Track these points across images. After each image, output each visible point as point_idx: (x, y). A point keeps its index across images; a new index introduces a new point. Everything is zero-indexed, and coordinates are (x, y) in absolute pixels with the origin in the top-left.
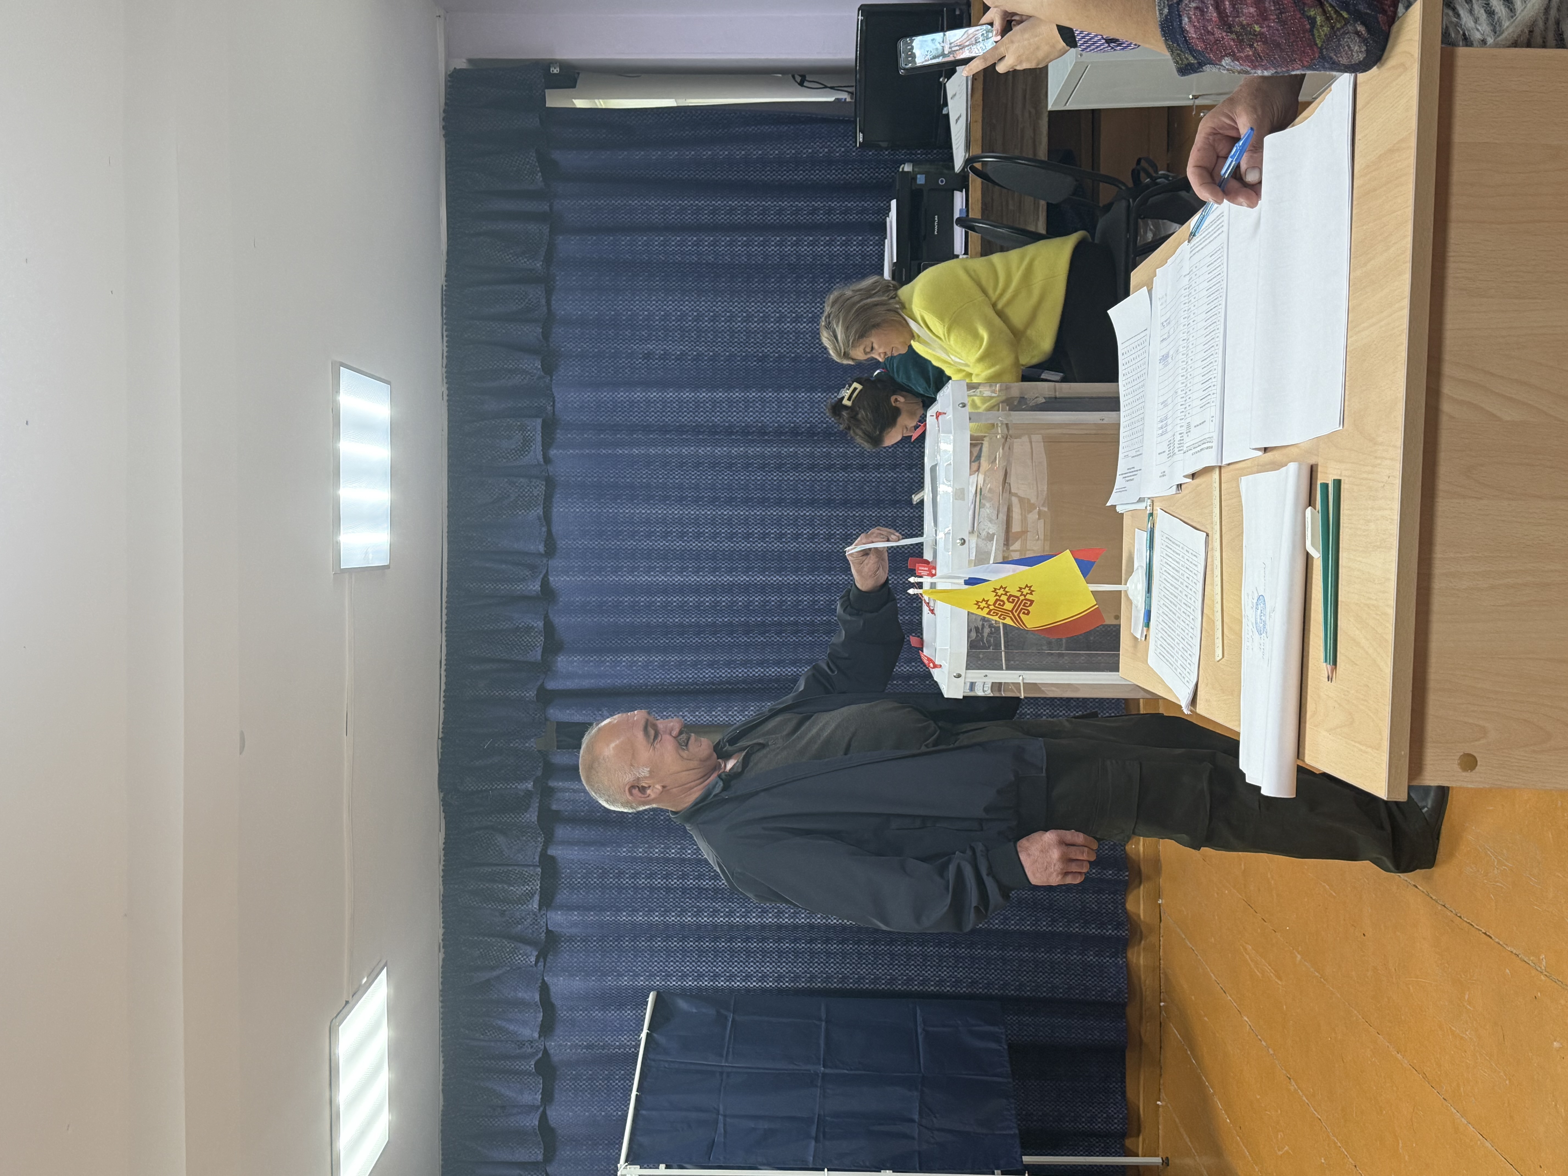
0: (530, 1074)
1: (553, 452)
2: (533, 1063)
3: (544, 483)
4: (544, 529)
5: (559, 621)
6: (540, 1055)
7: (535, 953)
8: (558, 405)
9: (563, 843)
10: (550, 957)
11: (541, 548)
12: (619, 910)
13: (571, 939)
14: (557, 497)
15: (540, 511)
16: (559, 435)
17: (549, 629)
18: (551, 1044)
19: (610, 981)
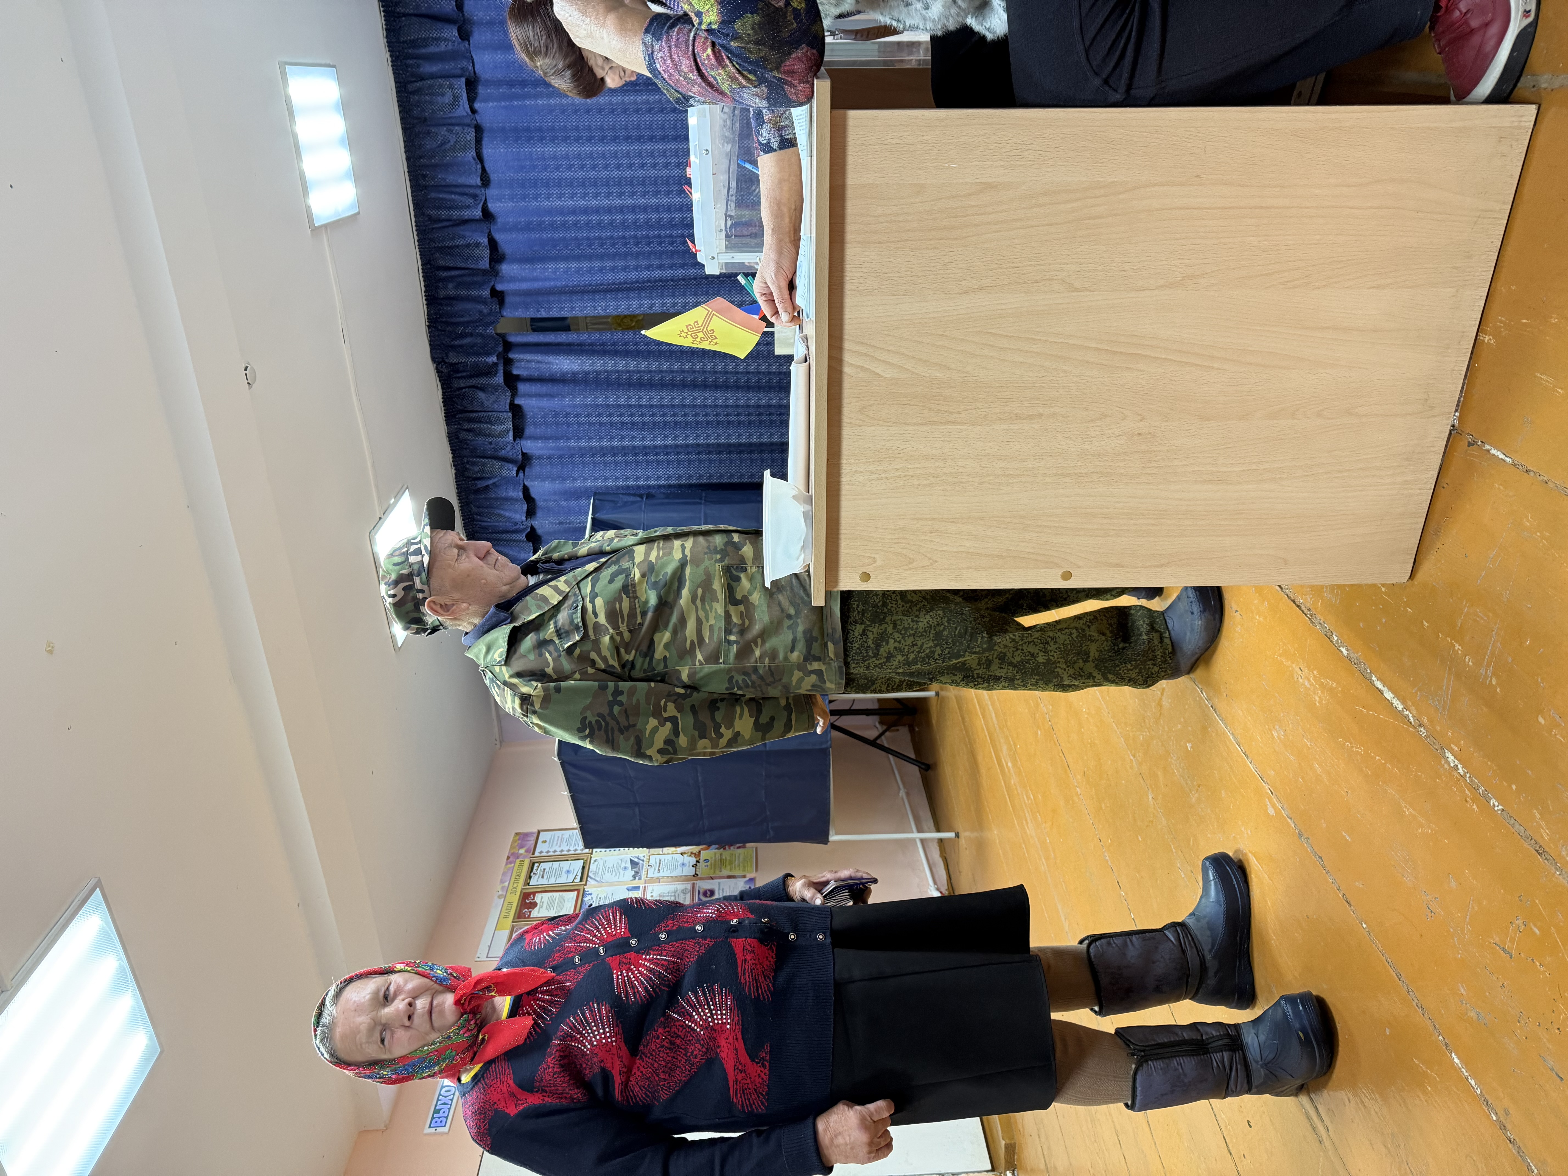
0: (523, 541)
1: (477, 105)
2: (524, 535)
3: (474, 130)
4: (479, 166)
5: (499, 237)
6: (529, 530)
7: (515, 469)
8: (477, 67)
9: (524, 395)
10: (527, 470)
11: (478, 182)
12: (569, 439)
13: (540, 458)
14: (485, 141)
15: (473, 153)
16: (481, 90)
17: (493, 244)
18: (536, 523)
19: (568, 484)
